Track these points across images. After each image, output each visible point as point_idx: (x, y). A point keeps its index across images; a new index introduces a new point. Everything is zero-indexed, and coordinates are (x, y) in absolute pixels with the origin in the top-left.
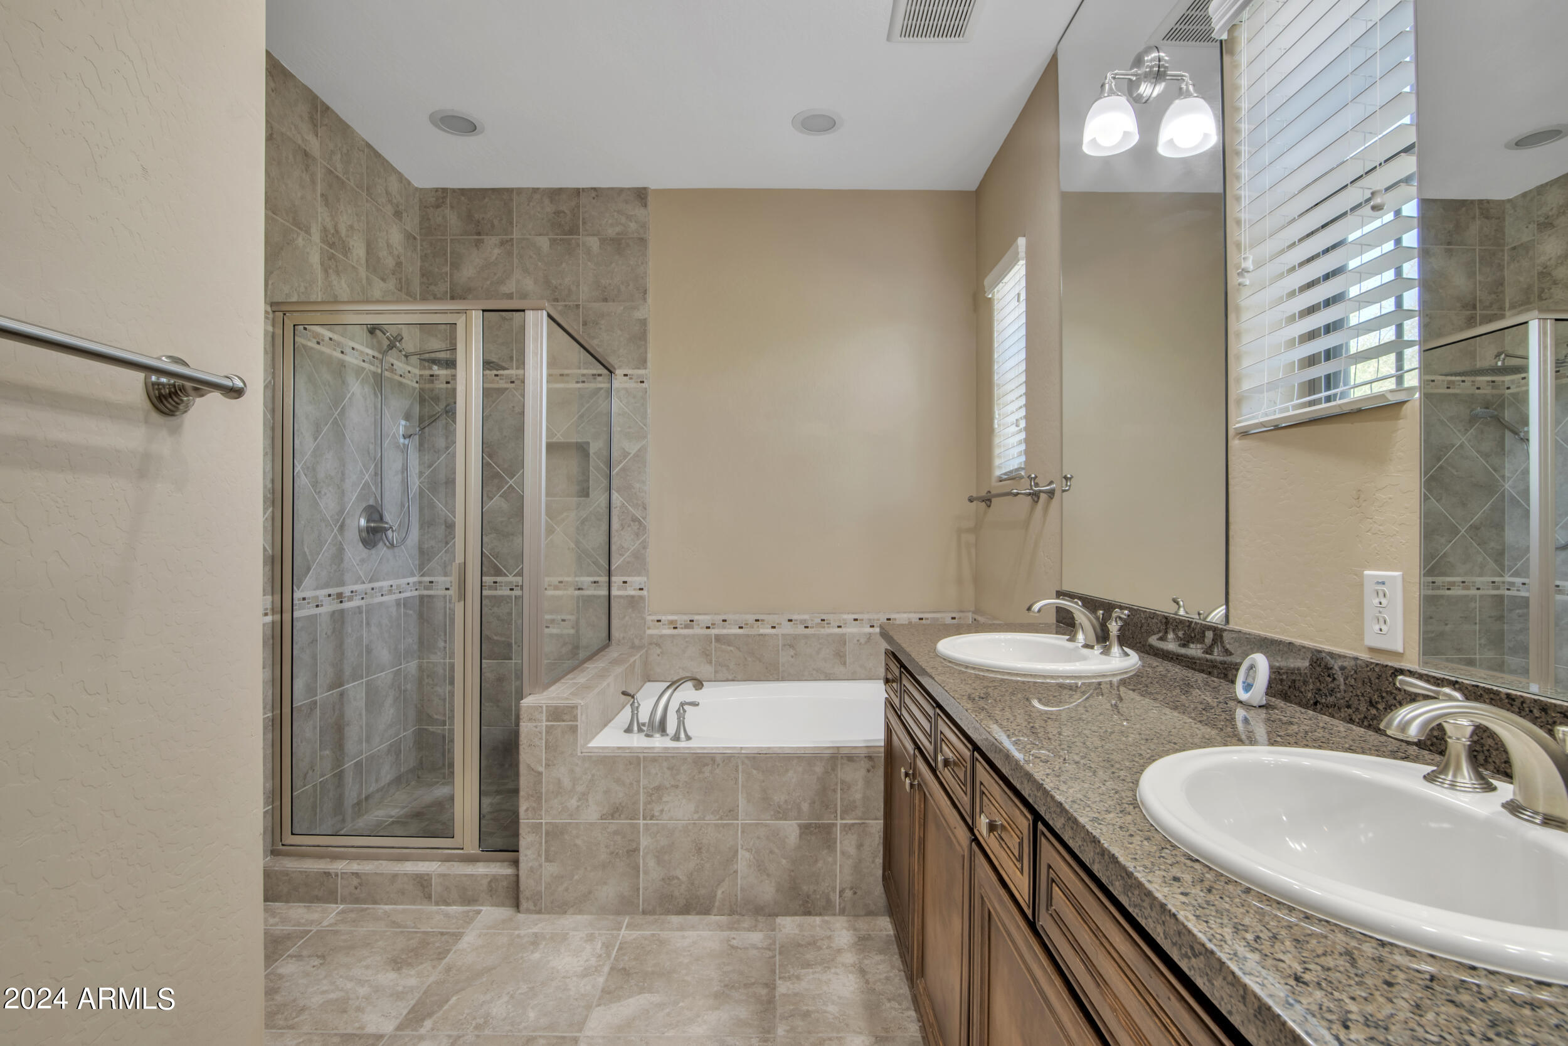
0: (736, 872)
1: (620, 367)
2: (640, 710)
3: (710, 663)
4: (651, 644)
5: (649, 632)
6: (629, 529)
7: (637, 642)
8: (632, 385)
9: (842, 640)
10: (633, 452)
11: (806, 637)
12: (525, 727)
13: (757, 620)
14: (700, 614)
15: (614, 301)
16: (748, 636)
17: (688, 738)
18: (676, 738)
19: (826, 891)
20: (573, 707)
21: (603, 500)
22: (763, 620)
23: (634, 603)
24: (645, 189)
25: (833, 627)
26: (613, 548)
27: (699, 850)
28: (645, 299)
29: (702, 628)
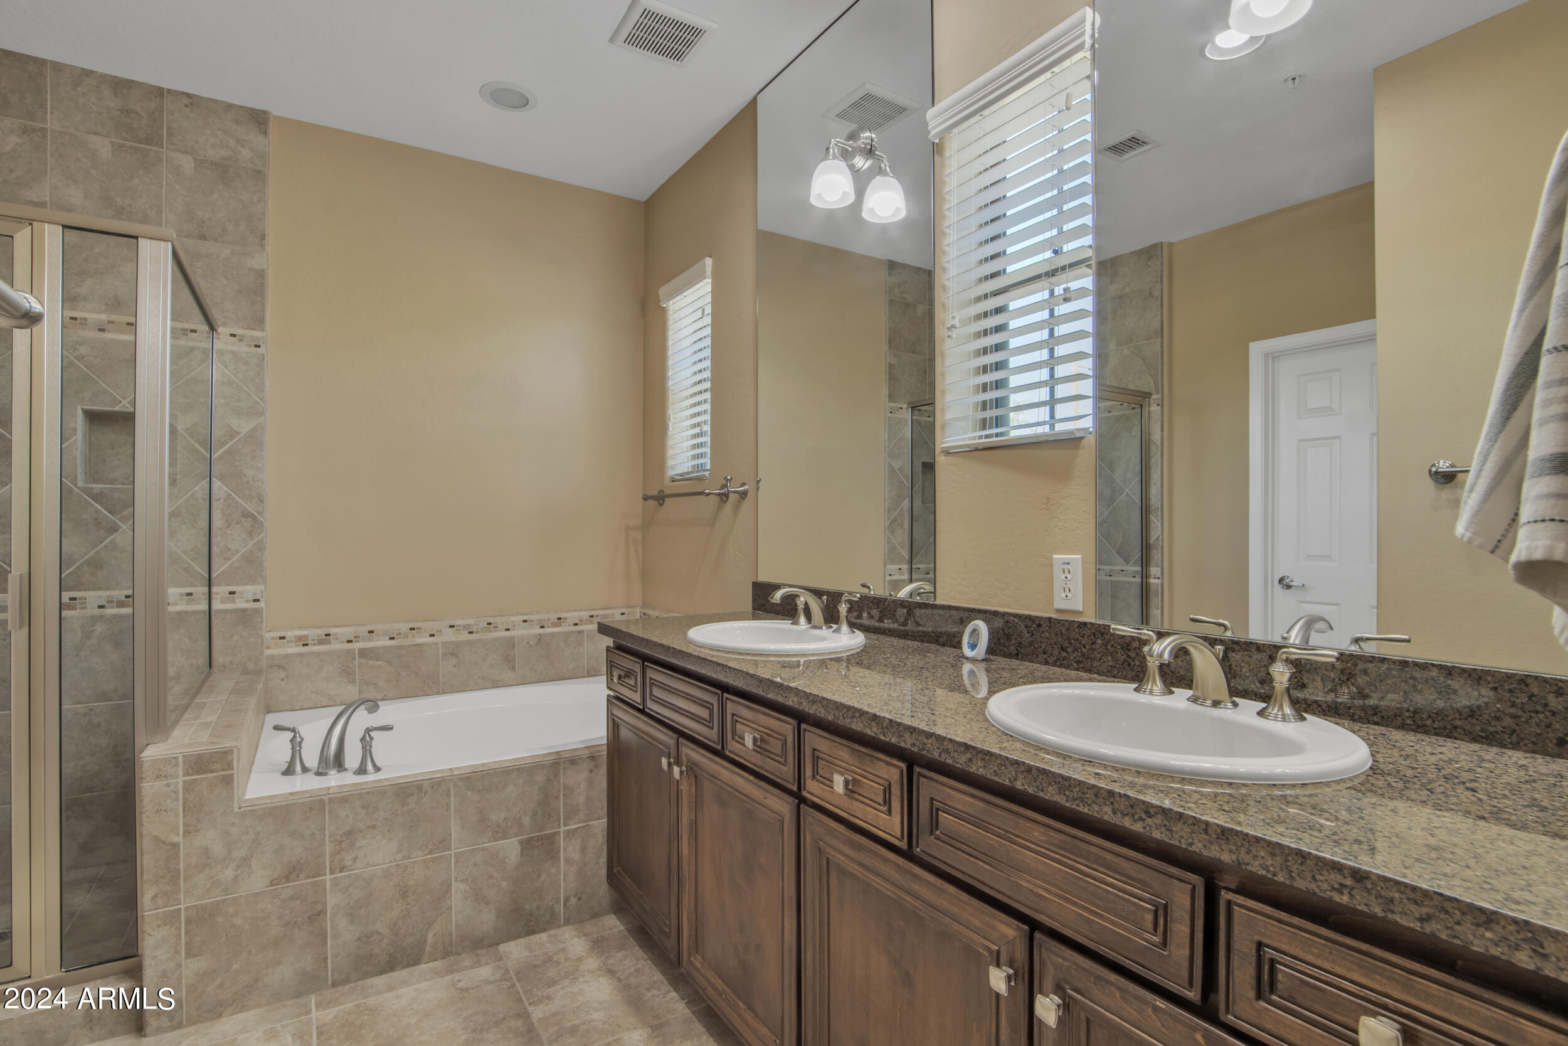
0: (450, 908)
1: (224, 325)
2: (303, 745)
3: (354, 682)
4: (271, 667)
5: (268, 652)
6: (238, 526)
7: (251, 666)
8: (242, 348)
9: (511, 643)
10: (244, 431)
11: (470, 643)
12: (148, 790)
13: (411, 629)
14: (339, 626)
15: (216, 241)
16: (401, 647)
17: (377, 769)
18: (362, 771)
19: (551, 904)
20: (225, 753)
21: (201, 488)
22: (419, 629)
23: (247, 618)
24: (265, 112)
25: (500, 630)
26: (215, 550)
27: (404, 894)
28: (262, 246)
29: (342, 642)
